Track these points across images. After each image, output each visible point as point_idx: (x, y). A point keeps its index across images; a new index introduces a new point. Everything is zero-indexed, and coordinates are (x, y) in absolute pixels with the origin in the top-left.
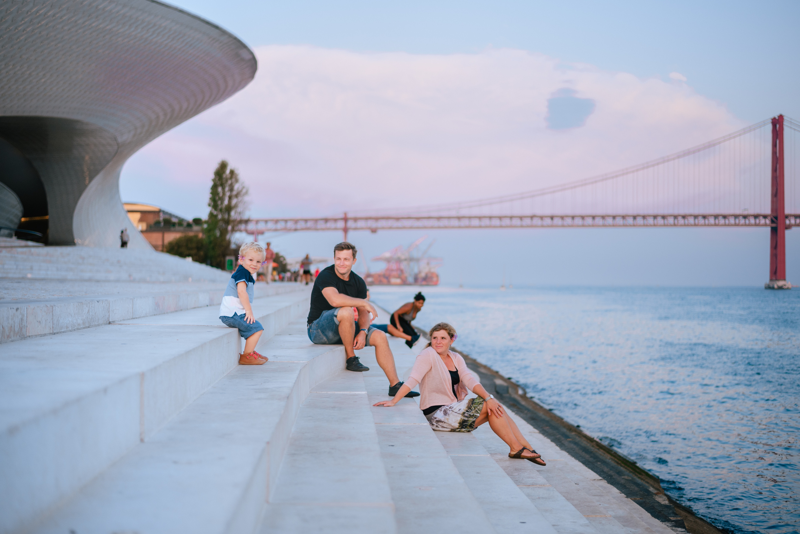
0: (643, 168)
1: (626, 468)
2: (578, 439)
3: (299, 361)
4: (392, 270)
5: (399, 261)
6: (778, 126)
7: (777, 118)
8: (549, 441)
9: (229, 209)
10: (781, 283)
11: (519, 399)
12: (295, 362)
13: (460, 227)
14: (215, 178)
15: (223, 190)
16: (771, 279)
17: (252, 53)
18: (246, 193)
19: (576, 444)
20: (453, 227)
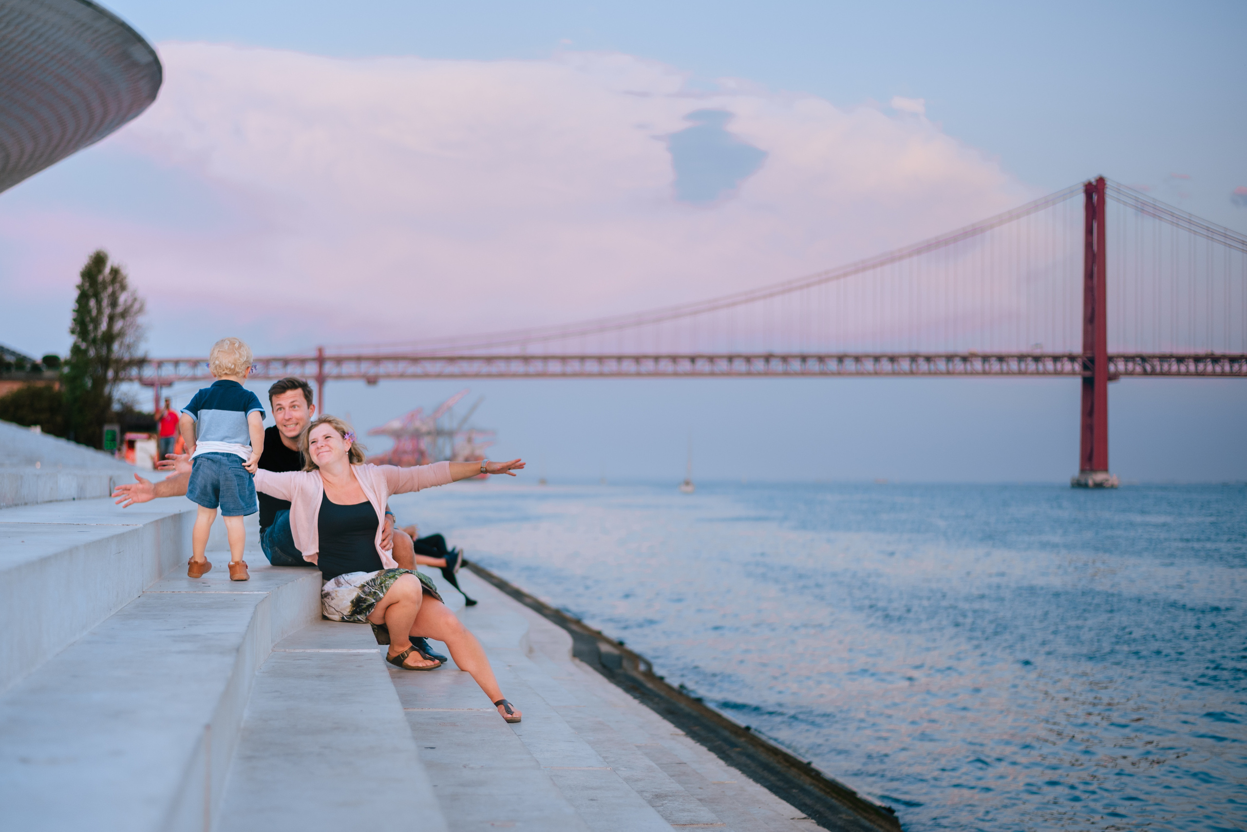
0: (856, 271)
1: (840, 801)
2: (751, 750)
3: (252, 591)
4: (405, 452)
5: (417, 435)
6: (1095, 197)
7: (1094, 183)
8: (704, 749)
9: (109, 338)
10: (1099, 477)
11: (641, 678)
12: (245, 593)
13: (527, 375)
14: (82, 283)
15: (97, 304)
16: (1083, 470)
17: (152, 53)
18: (141, 310)
19: (750, 756)
20: (515, 375)
